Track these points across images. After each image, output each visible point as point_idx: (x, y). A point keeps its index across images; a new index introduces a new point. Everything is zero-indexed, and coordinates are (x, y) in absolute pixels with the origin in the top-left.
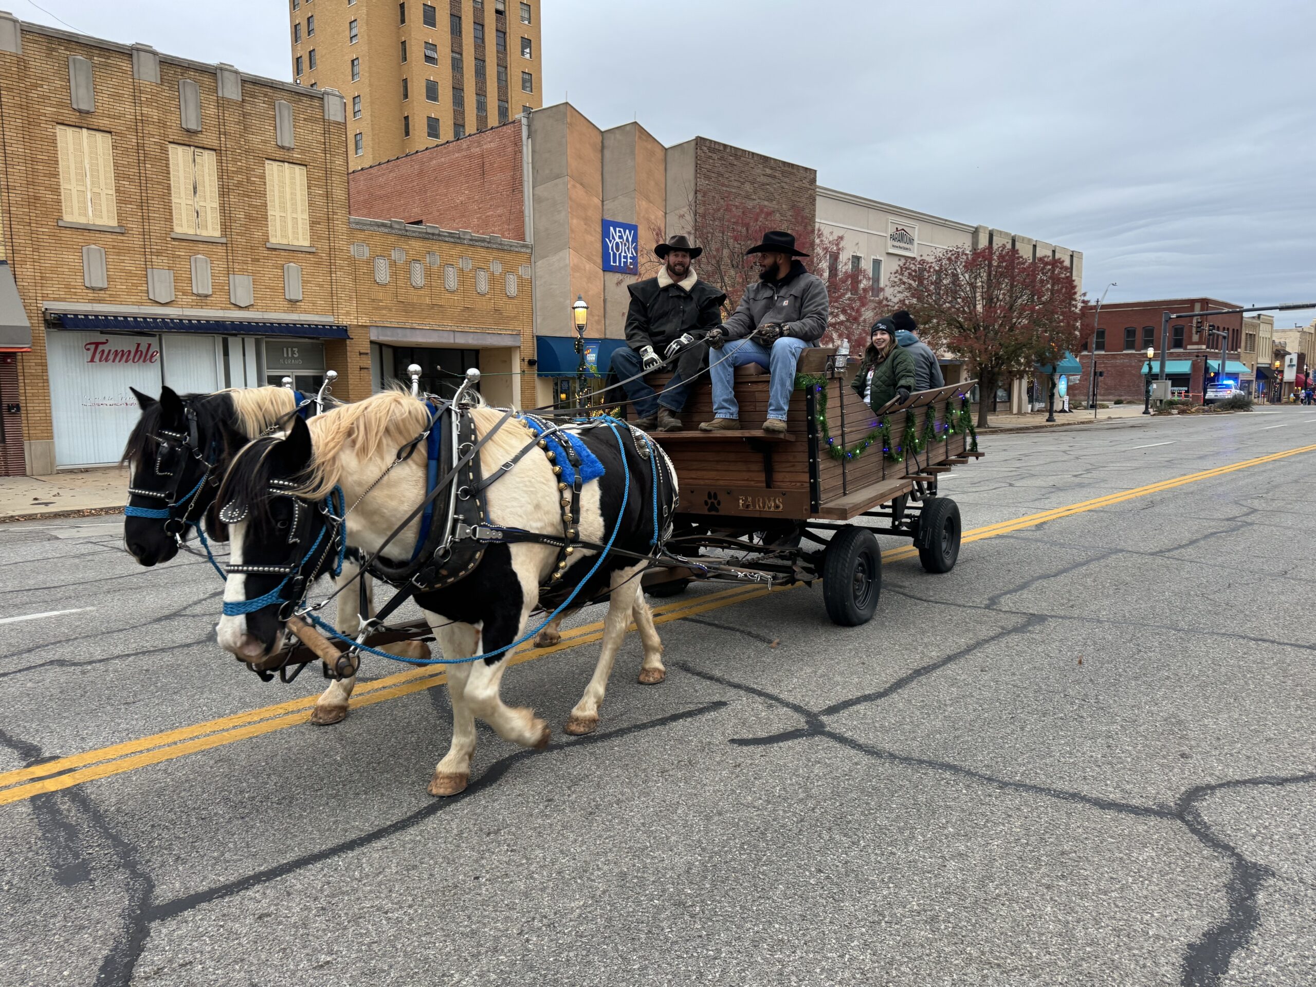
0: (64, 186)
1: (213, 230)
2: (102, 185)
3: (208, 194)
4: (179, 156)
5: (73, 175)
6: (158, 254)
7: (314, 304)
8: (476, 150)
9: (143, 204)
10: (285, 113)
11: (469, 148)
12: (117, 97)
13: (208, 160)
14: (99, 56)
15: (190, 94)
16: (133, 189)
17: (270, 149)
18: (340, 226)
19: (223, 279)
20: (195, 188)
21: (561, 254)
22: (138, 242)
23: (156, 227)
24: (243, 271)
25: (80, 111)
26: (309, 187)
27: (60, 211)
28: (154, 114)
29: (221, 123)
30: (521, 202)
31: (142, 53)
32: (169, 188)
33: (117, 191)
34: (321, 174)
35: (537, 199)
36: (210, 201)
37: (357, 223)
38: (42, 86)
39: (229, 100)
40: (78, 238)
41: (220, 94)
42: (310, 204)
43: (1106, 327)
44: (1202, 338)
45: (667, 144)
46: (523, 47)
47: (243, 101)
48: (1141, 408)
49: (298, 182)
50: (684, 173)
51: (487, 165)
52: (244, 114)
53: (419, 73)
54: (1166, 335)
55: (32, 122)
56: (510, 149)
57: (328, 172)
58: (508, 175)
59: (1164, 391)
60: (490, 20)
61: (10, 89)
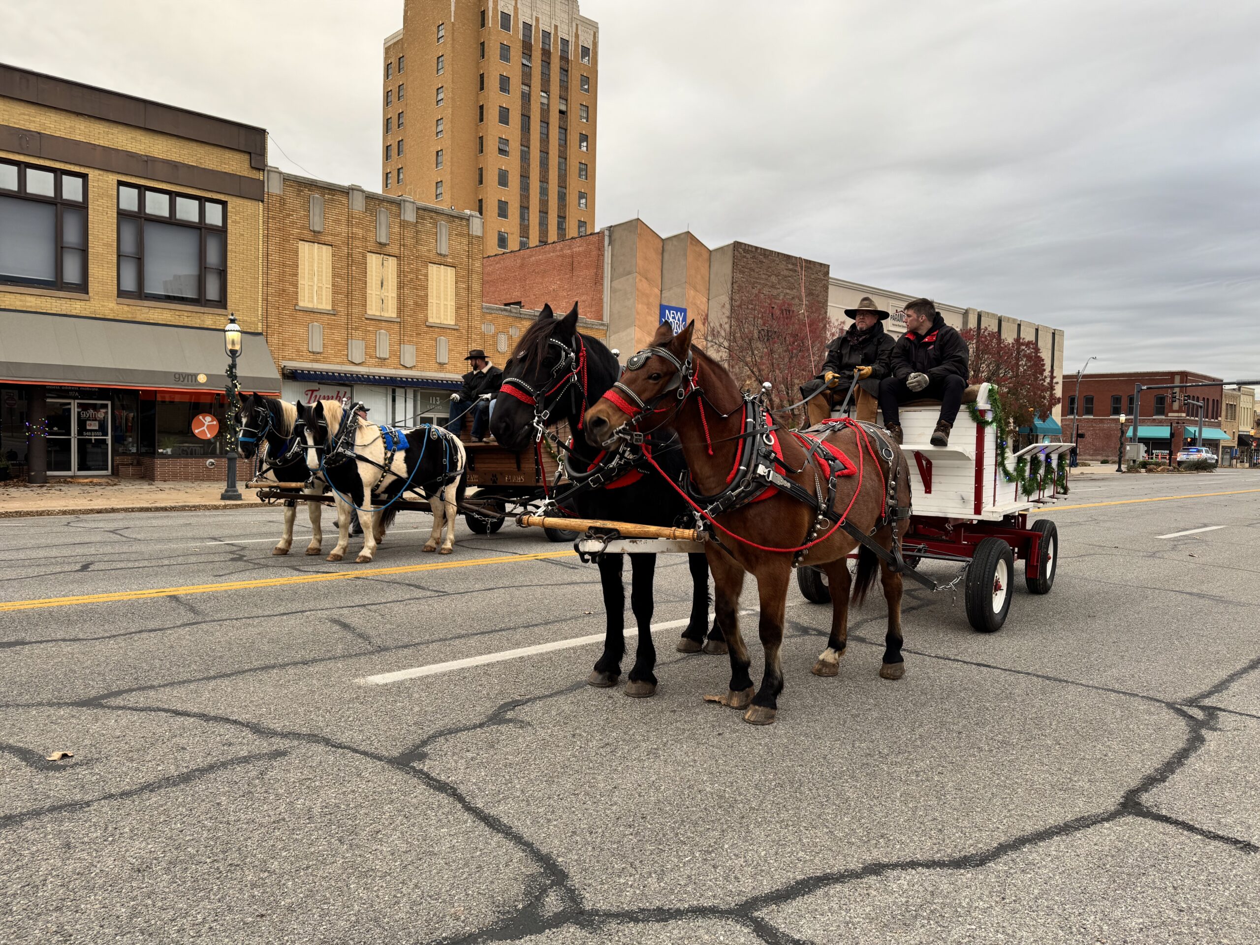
0: (301, 282)
1: (391, 313)
2: (324, 282)
3: (390, 287)
4: (373, 261)
5: (306, 275)
6: (357, 329)
7: (455, 366)
8: (567, 252)
9: (349, 294)
10: (444, 230)
11: (562, 250)
12: (337, 221)
13: (392, 263)
14: (329, 194)
15: (383, 218)
16: (343, 284)
17: (432, 255)
18: (476, 312)
19: (396, 347)
20: (382, 283)
21: (628, 330)
22: (344, 320)
23: (356, 311)
24: (409, 341)
25: (314, 232)
26: (456, 283)
27: (297, 299)
28: (360, 232)
29: (402, 237)
30: (601, 292)
31: (355, 192)
32: (366, 283)
33: (333, 285)
34: (465, 273)
35: (613, 290)
36: (391, 292)
37: (488, 308)
38: (292, 215)
39: (408, 222)
40: (307, 318)
41: (402, 218)
42: (456, 295)
43: (1092, 394)
44: (1180, 407)
45: (711, 248)
46: (581, 141)
47: (417, 222)
48: (1116, 467)
49: (449, 279)
50: (724, 269)
51: (575, 264)
52: (417, 232)
53: (493, 163)
54: (1138, 404)
55: (285, 240)
56: (595, 253)
57: (470, 272)
58: (593, 271)
59: (1140, 452)
60: (554, 119)
61: (274, 218)
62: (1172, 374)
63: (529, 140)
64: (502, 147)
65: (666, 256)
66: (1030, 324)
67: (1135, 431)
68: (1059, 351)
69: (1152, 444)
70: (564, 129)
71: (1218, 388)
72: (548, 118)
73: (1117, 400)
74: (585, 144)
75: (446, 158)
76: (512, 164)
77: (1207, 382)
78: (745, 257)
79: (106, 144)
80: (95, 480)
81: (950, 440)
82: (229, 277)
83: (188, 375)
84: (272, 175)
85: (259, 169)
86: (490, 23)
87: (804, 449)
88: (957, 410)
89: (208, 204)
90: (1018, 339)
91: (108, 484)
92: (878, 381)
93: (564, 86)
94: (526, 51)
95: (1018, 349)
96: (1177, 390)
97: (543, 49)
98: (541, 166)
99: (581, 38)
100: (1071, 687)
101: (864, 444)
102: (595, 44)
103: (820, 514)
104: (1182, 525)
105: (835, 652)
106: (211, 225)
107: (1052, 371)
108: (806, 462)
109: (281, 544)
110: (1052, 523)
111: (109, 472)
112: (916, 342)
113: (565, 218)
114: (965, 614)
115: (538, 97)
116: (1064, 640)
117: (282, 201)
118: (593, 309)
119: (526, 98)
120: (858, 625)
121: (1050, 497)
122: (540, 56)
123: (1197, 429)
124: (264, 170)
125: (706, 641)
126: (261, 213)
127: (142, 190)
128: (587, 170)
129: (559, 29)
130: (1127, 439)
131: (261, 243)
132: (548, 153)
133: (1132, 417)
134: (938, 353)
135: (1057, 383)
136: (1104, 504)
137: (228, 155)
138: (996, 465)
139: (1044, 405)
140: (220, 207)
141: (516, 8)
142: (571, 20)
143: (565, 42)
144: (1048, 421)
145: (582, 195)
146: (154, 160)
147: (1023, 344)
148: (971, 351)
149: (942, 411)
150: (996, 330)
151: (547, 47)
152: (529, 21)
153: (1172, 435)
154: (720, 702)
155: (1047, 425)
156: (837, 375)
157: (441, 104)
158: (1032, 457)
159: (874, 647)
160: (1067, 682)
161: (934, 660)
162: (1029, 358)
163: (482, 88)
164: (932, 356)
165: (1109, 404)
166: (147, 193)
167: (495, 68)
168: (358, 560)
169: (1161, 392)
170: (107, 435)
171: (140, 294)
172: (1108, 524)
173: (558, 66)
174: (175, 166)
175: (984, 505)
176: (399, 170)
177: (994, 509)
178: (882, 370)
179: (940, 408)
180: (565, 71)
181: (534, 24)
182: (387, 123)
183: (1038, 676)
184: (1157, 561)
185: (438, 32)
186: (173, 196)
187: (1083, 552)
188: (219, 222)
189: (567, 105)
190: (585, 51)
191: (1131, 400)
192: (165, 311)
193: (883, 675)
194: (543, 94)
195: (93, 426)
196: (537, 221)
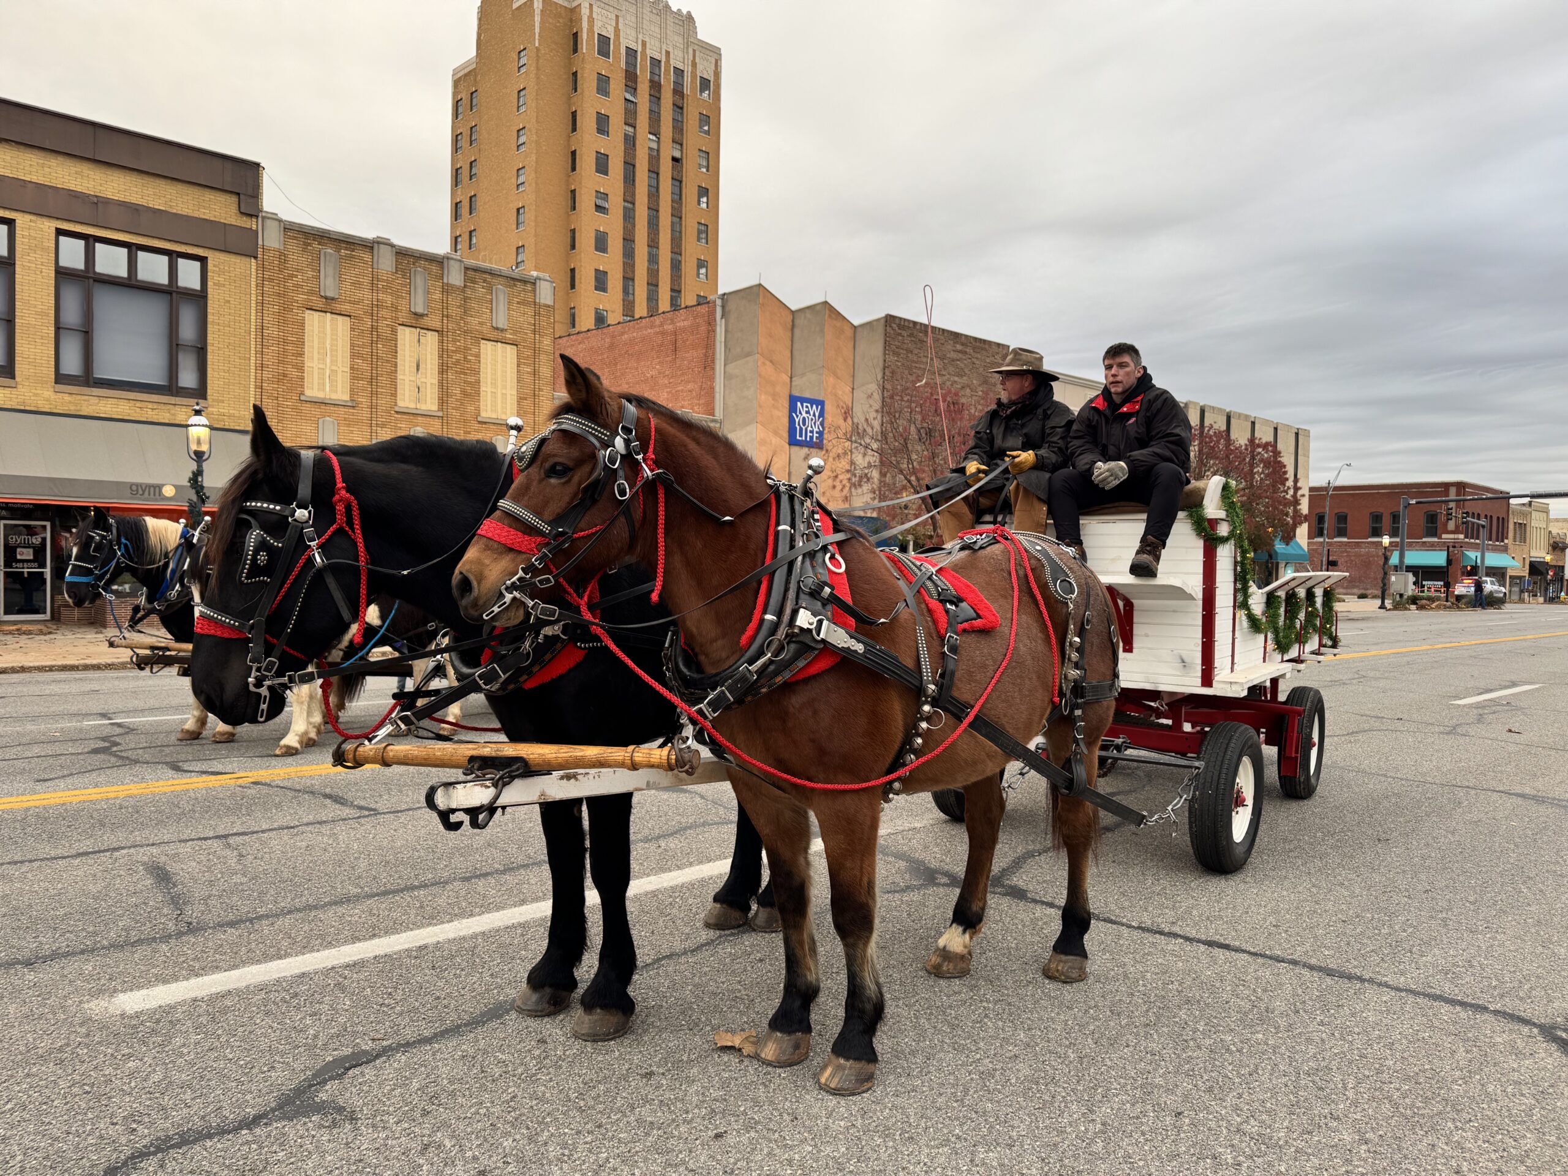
0: (308, 364)
1: (430, 407)
2: (340, 364)
3: (429, 371)
4: (406, 336)
5: (316, 355)
6: (383, 425)
8: (669, 327)
9: (373, 380)
10: (501, 297)
11: (662, 325)
12: (357, 284)
13: (431, 339)
14: (346, 249)
15: (419, 281)
16: (365, 366)
17: (486, 330)
18: (546, 403)
20: (418, 366)
21: (748, 428)
22: (365, 414)
23: (383, 402)
25: (326, 298)
26: (518, 366)
27: (302, 386)
28: (388, 299)
29: (444, 305)
30: (712, 379)
31: (382, 246)
32: (396, 365)
33: (352, 368)
34: (529, 353)
35: (727, 376)
36: (430, 377)
38: (296, 276)
39: (452, 286)
40: (316, 411)
41: (445, 281)
42: (518, 381)
43: (1345, 510)
44: (1457, 527)
45: (856, 322)
46: (700, 196)
47: (465, 286)
48: (1378, 602)
49: (509, 360)
50: (873, 350)
51: (679, 343)
52: (465, 299)
53: (588, 223)
54: (1405, 523)
55: (286, 308)
56: (703, 328)
57: (536, 351)
58: (701, 352)
59: (1405, 584)
60: (666, 168)
61: (271, 280)
62: (1446, 486)
63: (634, 194)
64: (600, 202)
65: (797, 332)
66: (1266, 422)
67: (1402, 556)
68: (1304, 455)
69: (1423, 573)
70: (678, 181)
71: (1504, 501)
72: (658, 167)
73: (1377, 518)
74: (704, 199)
75: (528, 216)
76: (613, 225)
77: (1489, 495)
78: (900, 334)
79: (41, 180)
80: (24, 628)
81: (1162, 567)
82: (209, 357)
83: (149, 486)
84: (268, 223)
85: (251, 216)
86: (584, 47)
87: (902, 584)
88: (1172, 519)
89: (180, 261)
90: (1252, 440)
91: (41, 633)
92: (1047, 475)
93: (678, 127)
94: (630, 84)
95: (1253, 451)
96: (1452, 505)
97: (651, 81)
98: (649, 228)
99: (700, 67)
100: (1370, 991)
101: (1021, 573)
102: (717, 74)
103: (926, 702)
104: (1482, 684)
105: (964, 932)
106: (186, 288)
107: (1296, 480)
108: (901, 605)
109: (190, 725)
110: (1317, 692)
111: (48, 616)
112: (1108, 412)
113: (679, 292)
114: (1187, 838)
115: (645, 141)
116: (1347, 889)
117: (282, 257)
118: (702, 401)
119: (630, 142)
120: (1017, 864)
121: (1313, 653)
122: (648, 89)
123: (1479, 554)
124: (257, 217)
125: (754, 907)
126: (254, 273)
127: (90, 241)
128: (708, 232)
129: (672, 56)
130: (1390, 567)
131: (253, 312)
132: (658, 211)
133: (1398, 540)
134: (1142, 429)
135: (1303, 496)
136: (1373, 653)
137: (209, 196)
138: (1234, 607)
139: (1287, 524)
140: (197, 264)
141: (617, 30)
142: (687, 45)
143: (679, 72)
144: (1292, 544)
145: (701, 264)
146: (107, 202)
147: (1259, 446)
148: (1192, 454)
149: (1148, 521)
150: (1224, 428)
151: (657, 78)
152: (633, 46)
153: (1449, 561)
154: (740, 1050)
155: (1289, 550)
156: (984, 467)
157: (523, 149)
158: (1287, 593)
159: (1038, 907)
160: (1361, 979)
161: (1136, 934)
162: (1267, 463)
163: (574, 129)
164: (1133, 434)
165: (1367, 524)
166: (98, 246)
167: (590, 104)
168: (278, 752)
169: (1432, 508)
170: (43, 566)
171: (88, 379)
172: (1382, 684)
173: (671, 102)
174: (135, 209)
175: (1216, 671)
176: (471, 232)
177: (1233, 677)
178: (1054, 458)
179: (1144, 516)
180: (679, 108)
181: (640, 49)
182: (456, 173)
183: (1312, 968)
184: (1462, 740)
185: (519, 58)
186: (132, 249)
187: (1353, 728)
188: (196, 285)
189: (682, 151)
190: (705, 84)
191: (1395, 518)
192: (122, 402)
193: (1048, 974)
194: (651, 137)
195: (26, 554)
196: (645, 295)
